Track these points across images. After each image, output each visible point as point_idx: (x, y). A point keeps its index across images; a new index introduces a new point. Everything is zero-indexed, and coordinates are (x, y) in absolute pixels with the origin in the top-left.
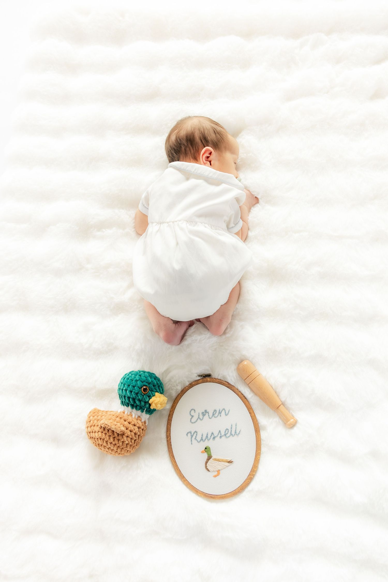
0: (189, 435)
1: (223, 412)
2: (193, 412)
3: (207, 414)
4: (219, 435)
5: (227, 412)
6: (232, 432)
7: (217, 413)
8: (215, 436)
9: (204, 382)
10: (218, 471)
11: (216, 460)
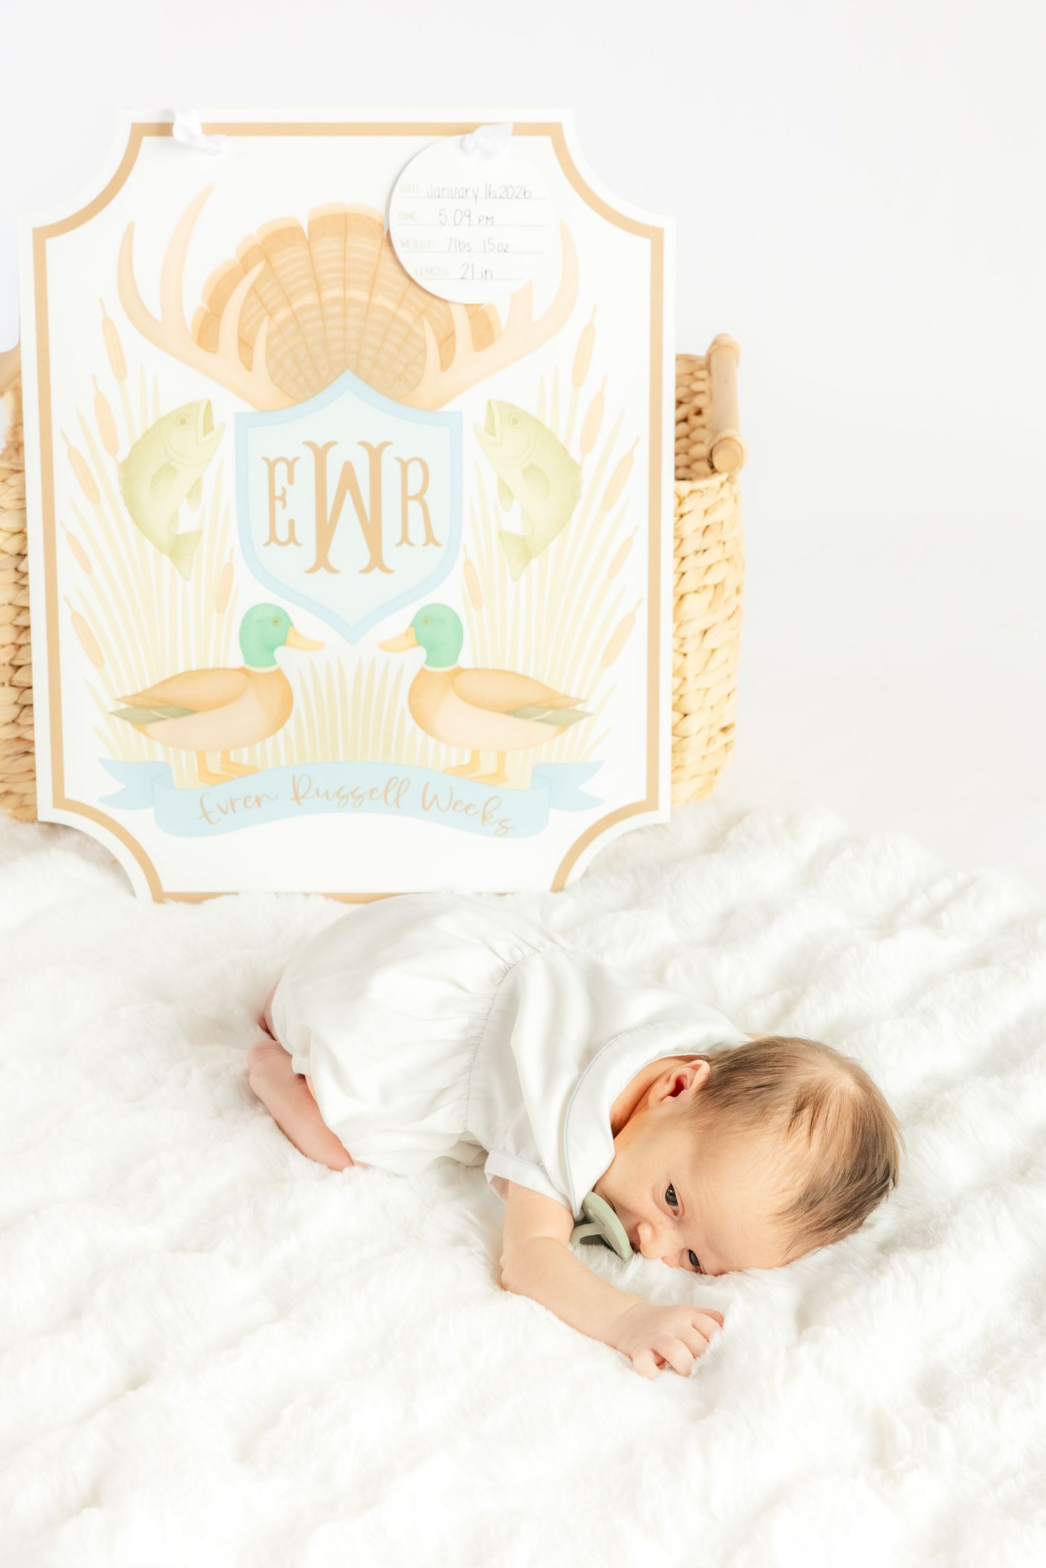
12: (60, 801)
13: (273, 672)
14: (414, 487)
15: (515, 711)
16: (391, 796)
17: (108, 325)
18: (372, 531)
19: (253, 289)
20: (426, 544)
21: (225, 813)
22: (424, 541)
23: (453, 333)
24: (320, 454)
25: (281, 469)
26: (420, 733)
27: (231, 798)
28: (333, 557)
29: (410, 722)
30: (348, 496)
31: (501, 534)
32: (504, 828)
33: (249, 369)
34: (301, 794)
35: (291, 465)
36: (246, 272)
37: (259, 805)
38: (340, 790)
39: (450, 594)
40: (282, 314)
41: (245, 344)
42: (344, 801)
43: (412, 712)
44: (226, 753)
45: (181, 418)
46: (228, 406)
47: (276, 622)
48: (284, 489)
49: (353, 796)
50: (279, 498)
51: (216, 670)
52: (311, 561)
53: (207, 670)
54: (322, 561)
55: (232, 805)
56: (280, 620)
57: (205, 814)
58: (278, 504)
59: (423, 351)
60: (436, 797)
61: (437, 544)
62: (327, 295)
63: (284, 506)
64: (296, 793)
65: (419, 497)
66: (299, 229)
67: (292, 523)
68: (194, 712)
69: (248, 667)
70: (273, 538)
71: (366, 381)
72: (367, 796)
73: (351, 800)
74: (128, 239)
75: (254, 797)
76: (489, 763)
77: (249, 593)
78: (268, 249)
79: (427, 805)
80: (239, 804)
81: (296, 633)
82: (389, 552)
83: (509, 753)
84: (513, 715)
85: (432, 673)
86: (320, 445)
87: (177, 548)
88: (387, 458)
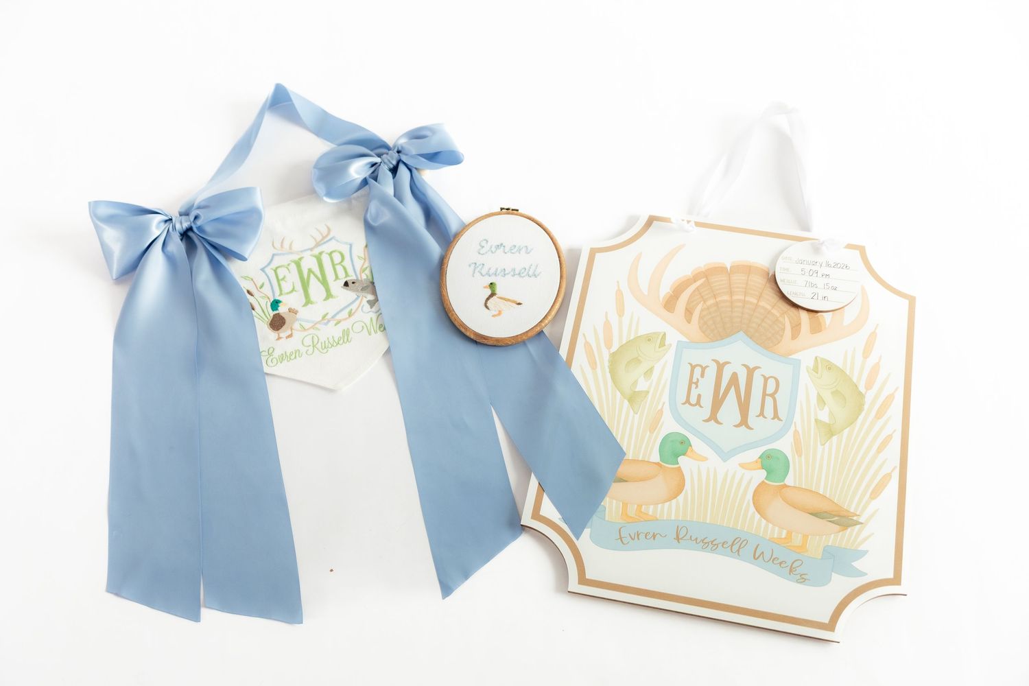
0: (473, 266)
1: (524, 250)
2: (485, 242)
3: (502, 248)
4: (512, 273)
5: (529, 250)
6: (529, 273)
7: (516, 250)
8: (506, 272)
9: (509, 214)
10: (500, 311)
11: (501, 298)
12: (536, 515)
13: (675, 469)
14: (770, 390)
15: (816, 514)
16: (735, 548)
17: (619, 293)
18: (744, 408)
19: (697, 289)
20: (773, 419)
21: (633, 540)
22: (772, 417)
23: (800, 324)
24: (721, 367)
25: (698, 371)
26: (757, 516)
27: (638, 532)
28: (720, 416)
29: (752, 509)
30: (733, 390)
32: (803, 579)
33: (690, 323)
34: (680, 537)
35: (704, 369)
36: (695, 282)
37: (654, 539)
38: (704, 539)
39: (784, 445)
40: (711, 302)
41: (689, 312)
42: (706, 545)
43: (754, 503)
44: (640, 506)
45: (649, 338)
46: (674, 337)
47: (682, 442)
48: (698, 379)
49: (712, 543)
50: (694, 383)
51: (643, 461)
52: (707, 415)
53: (638, 460)
54: (713, 417)
55: (638, 535)
56: (684, 442)
57: (621, 538)
58: (694, 386)
59: (784, 329)
60: (763, 553)
61: (780, 420)
62: (735, 297)
63: (697, 387)
64: (677, 536)
65: (772, 395)
66: (727, 268)
67: (699, 396)
68: (626, 481)
69: (661, 462)
70: (688, 401)
71: (751, 338)
72: (720, 546)
73: (710, 546)
74: (638, 258)
75: (652, 534)
76: (797, 540)
77: (669, 425)
78: (708, 274)
79: (757, 556)
80: (642, 537)
81: (692, 450)
82: (752, 419)
83: (810, 537)
84: (817, 516)
85: (769, 485)
86: (721, 363)
87: (634, 398)
88: (757, 374)
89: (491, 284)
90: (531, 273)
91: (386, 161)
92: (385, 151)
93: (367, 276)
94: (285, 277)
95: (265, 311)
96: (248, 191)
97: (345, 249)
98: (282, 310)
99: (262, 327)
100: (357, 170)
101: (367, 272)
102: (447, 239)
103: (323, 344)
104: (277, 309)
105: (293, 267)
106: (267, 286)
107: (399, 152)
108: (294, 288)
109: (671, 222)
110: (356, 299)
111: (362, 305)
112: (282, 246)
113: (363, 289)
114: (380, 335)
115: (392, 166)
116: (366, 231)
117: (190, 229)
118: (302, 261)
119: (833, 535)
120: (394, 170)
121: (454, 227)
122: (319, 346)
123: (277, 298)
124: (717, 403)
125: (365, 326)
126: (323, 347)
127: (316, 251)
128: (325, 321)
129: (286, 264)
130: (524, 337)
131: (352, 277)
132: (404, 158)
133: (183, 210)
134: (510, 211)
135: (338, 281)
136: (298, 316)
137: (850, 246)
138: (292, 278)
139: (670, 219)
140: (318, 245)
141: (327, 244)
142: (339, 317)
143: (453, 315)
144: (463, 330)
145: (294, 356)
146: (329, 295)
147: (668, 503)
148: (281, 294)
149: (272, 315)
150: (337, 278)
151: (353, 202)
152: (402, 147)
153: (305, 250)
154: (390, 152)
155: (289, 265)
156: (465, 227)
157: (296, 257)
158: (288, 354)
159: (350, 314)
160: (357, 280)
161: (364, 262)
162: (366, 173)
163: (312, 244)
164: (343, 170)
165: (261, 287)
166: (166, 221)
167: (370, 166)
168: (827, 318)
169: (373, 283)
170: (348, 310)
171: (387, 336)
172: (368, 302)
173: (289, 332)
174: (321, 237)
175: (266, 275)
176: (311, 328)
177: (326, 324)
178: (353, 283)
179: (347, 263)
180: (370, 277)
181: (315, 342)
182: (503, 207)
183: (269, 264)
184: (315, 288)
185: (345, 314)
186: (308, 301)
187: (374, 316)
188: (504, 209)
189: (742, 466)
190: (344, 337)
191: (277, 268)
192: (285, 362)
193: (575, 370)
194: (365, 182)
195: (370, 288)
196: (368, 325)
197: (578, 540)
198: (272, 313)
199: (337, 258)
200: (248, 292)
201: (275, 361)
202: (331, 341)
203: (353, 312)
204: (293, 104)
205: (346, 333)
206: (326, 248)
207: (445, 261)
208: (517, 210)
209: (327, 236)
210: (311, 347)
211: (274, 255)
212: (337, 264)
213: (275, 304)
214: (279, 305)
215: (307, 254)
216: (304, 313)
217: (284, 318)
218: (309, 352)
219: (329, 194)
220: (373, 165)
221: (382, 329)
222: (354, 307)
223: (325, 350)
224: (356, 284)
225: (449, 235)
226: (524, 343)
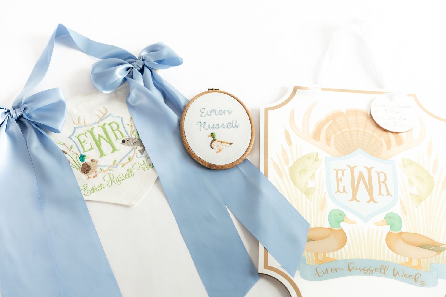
0: (199, 124)
1: (227, 112)
2: (203, 109)
3: (214, 112)
4: (223, 126)
5: (230, 112)
6: (233, 125)
7: (222, 112)
8: (219, 126)
9: (214, 92)
10: (220, 149)
11: (219, 142)
12: (266, 266)
13: (340, 230)
14: (382, 179)
16: (383, 271)
17: (287, 133)
18: (370, 191)
19: (330, 126)
20: (387, 196)
21: (325, 273)
22: (386, 194)
23: (390, 141)
24: (352, 169)
25: (340, 173)
27: (326, 269)
28: (358, 197)
29: (387, 248)
30: (362, 181)
31: (411, 194)
32: (423, 284)
33: (330, 146)
34: (351, 269)
35: (343, 171)
36: (328, 122)
37: (336, 272)
38: (364, 268)
39: (396, 210)
40: (339, 133)
41: (328, 140)
42: (366, 272)
43: (387, 245)
44: (324, 254)
45: (309, 157)
46: (322, 155)
47: (340, 215)
48: (341, 178)
49: (369, 270)
50: (340, 180)
51: (321, 228)
52: (351, 198)
53: (318, 228)
54: (354, 198)
55: (327, 271)
56: (341, 214)
57: (318, 274)
58: (340, 182)
59: (382, 145)
60: (398, 272)
61: (391, 196)
62: (352, 129)
63: (341, 182)
64: (349, 268)
65: (384, 182)
66: (343, 113)
67: (344, 187)
68: (314, 240)
69: (331, 227)
70: (338, 191)
71: (365, 151)
72: (374, 271)
73: (369, 272)
74: (293, 112)
75: (334, 269)
76: (415, 262)
77: (331, 206)
78: (334, 117)
79: (395, 275)
80: (329, 271)
81: (347, 219)
82: (376, 197)
83: (421, 260)
84: (421, 247)
85: (393, 233)
86: (352, 167)
87: (307, 192)
88: (373, 171)
89: (212, 134)
90: (234, 125)
91: (136, 66)
92: (134, 60)
93: (136, 136)
94: (84, 141)
95: (77, 162)
96: (54, 91)
97: (119, 121)
98: (87, 161)
99: (78, 173)
100: (120, 73)
101: (135, 133)
102: (181, 110)
103: (117, 178)
104: (84, 161)
105: (88, 134)
106: (75, 147)
107: (143, 60)
108: (92, 147)
109: (309, 89)
110: (132, 150)
111: (136, 154)
112: (79, 122)
113: (134, 144)
114: (150, 170)
115: (139, 69)
116: (129, 110)
117: (22, 116)
118: (94, 130)
119: (433, 258)
120: (142, 71)
121: (183, 102)
122: (114, 180)
123: (83, 154)
124: (355, 190)
125: (140, 166)
126: (118, 181)
127: (101, 124)
128: (116, 165)
129: (84, 133)
130: (237, 163)
131: (126, 138)
132: (146, 64)
133: (15, 105)
134: (214, 90)
135: (118, 140)
136: (98, 163)
137: (409, 95)
138: (89, 141)
139: (308, 87)
140: (101, 119)
141: (107, 119)
142: (123, 162)
143: (193, 154)
144: (201, 163)
145: (100, 188)
146: (114, 150)
147: (340, 250)
148: (84, 151)
149: (81, 164)
150: (117, 139)
151: (118, 92)
152: (145, 57)
153: (94, 124)
154: (137, 60)
155: (85, 133)
156: (189, 103)
157: (89, 128)
158: (97, 188)
159: (130, 159)
160: (130, 138)
161: (132, 128)
162: (126, 74)
163: (98, 119)
164: (112, 73)
165: (71, 148)
166: (6, 113)
167: (126, 70)
168: (404, 136)
169: (140, 140)
170: (128, 157)
171: (155, 170)
172: (139, 151)
173: (94, 174)
174: (102, 115)
175: (73, 140)
176: (107, 170)
177: (116, 167)
178: (128, 140)
179: (121, 129)
180: (137, 136)
181: (112, 178)
182: (209, 88)
183: (73, 134)
184: (105, 145)
185: (126, 160)
186: (102, 155)
187: (145, 159)
188: (210, 89)
189: (376, 224)
190: (129, 173)
191: (78, 136)
192: (96, 192)
193: (271, 178)
194: (125, 79)
195: (139, 143)
196: (142, 165)
197: (293, 277)
198: (81, 163)
199: (115, 127)
200: (64, 152)
201: (89, 192)
202: (122, 177)
203: (131, 158)
204: (70, 35)
205: (129, 171)
206: (107, 121)
207: (182, 122)
208: (218, 89)
209: (106, 114)
210: (110, 181)
211: (75, 128)
212: (115, 130)
213: (82, 158)
214: (85, 158)
215: (96, 126)
216: (101, 161)
217: (89, 166)
218: (109, 185)
219: (105, 88)
220: (128, 69)
221: (151, 166)
222: (131, 155)
223: (119, 183)
224: (130, 141)
225: (181, 108)
226: (237, 166)
